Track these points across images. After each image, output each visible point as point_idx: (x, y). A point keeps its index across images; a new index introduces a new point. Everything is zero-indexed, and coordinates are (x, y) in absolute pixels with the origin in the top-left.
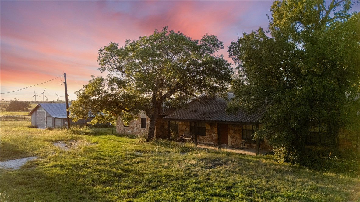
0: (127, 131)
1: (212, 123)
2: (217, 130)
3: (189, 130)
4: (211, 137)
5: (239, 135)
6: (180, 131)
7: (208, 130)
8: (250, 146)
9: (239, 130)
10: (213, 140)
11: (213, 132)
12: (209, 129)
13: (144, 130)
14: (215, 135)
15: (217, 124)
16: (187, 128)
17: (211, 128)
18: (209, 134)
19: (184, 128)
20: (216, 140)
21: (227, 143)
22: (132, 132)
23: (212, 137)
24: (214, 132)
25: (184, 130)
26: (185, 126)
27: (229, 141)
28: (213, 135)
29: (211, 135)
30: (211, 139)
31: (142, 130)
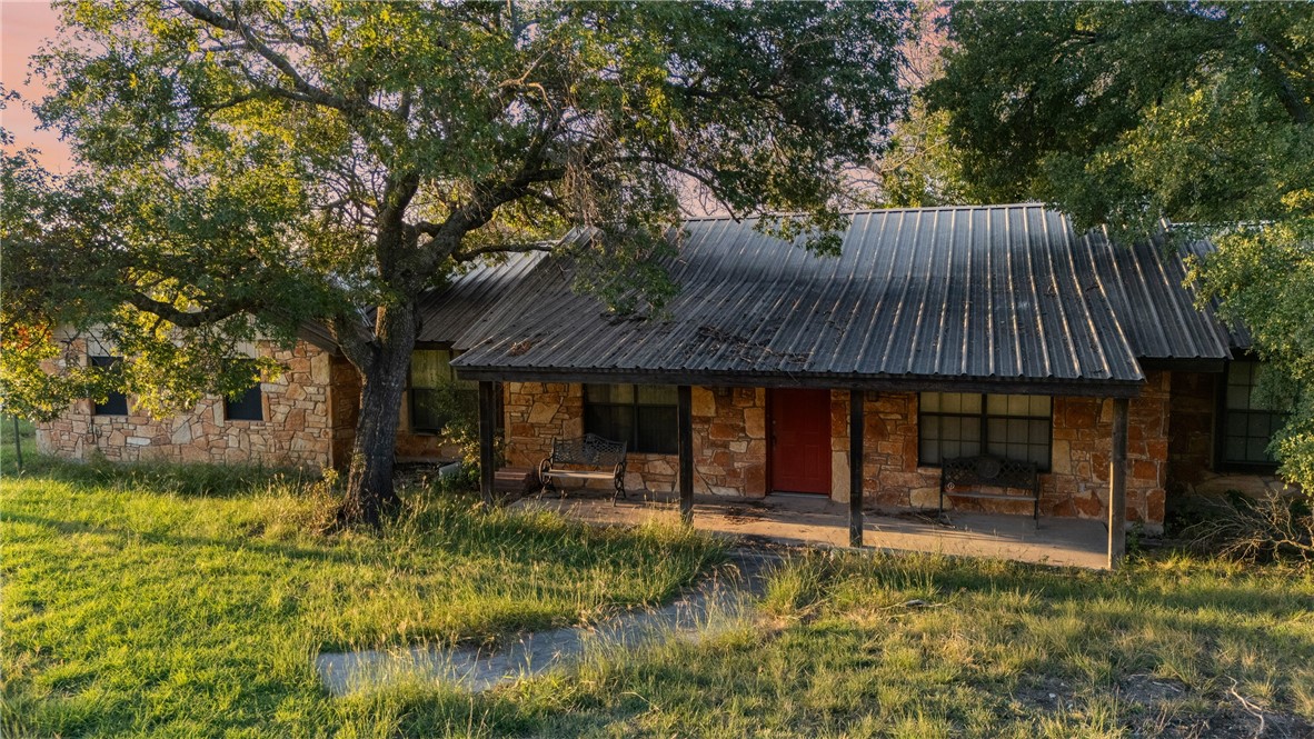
0: (118, 440)
1: (729, 386)
2: (763, 423)
3: (574, 427)
4: (726, 458)
5: (900, 445)
6: (512, 434)
7: (706, 420)
8: (966, 500)
9: (905, 417)
10: (733, 473)
11: (739, 431)
12: (712, 413)
13: (246, 430)
14: (748, 448)
15: (760, 392)
16: (561, 416)
17: (722, 412)
18: (713, 445)
19: (543, 415)
20: (752, 472)
21: (825, 489)
22: (155, 442)
23: (732, 457)
24: (743, 430)
25: (541, 426)
26: (547, 404)
27: (834, 479)
28: (738, 447)
29: (726, 445)
30: (721, 471)
31: (234, 431)
